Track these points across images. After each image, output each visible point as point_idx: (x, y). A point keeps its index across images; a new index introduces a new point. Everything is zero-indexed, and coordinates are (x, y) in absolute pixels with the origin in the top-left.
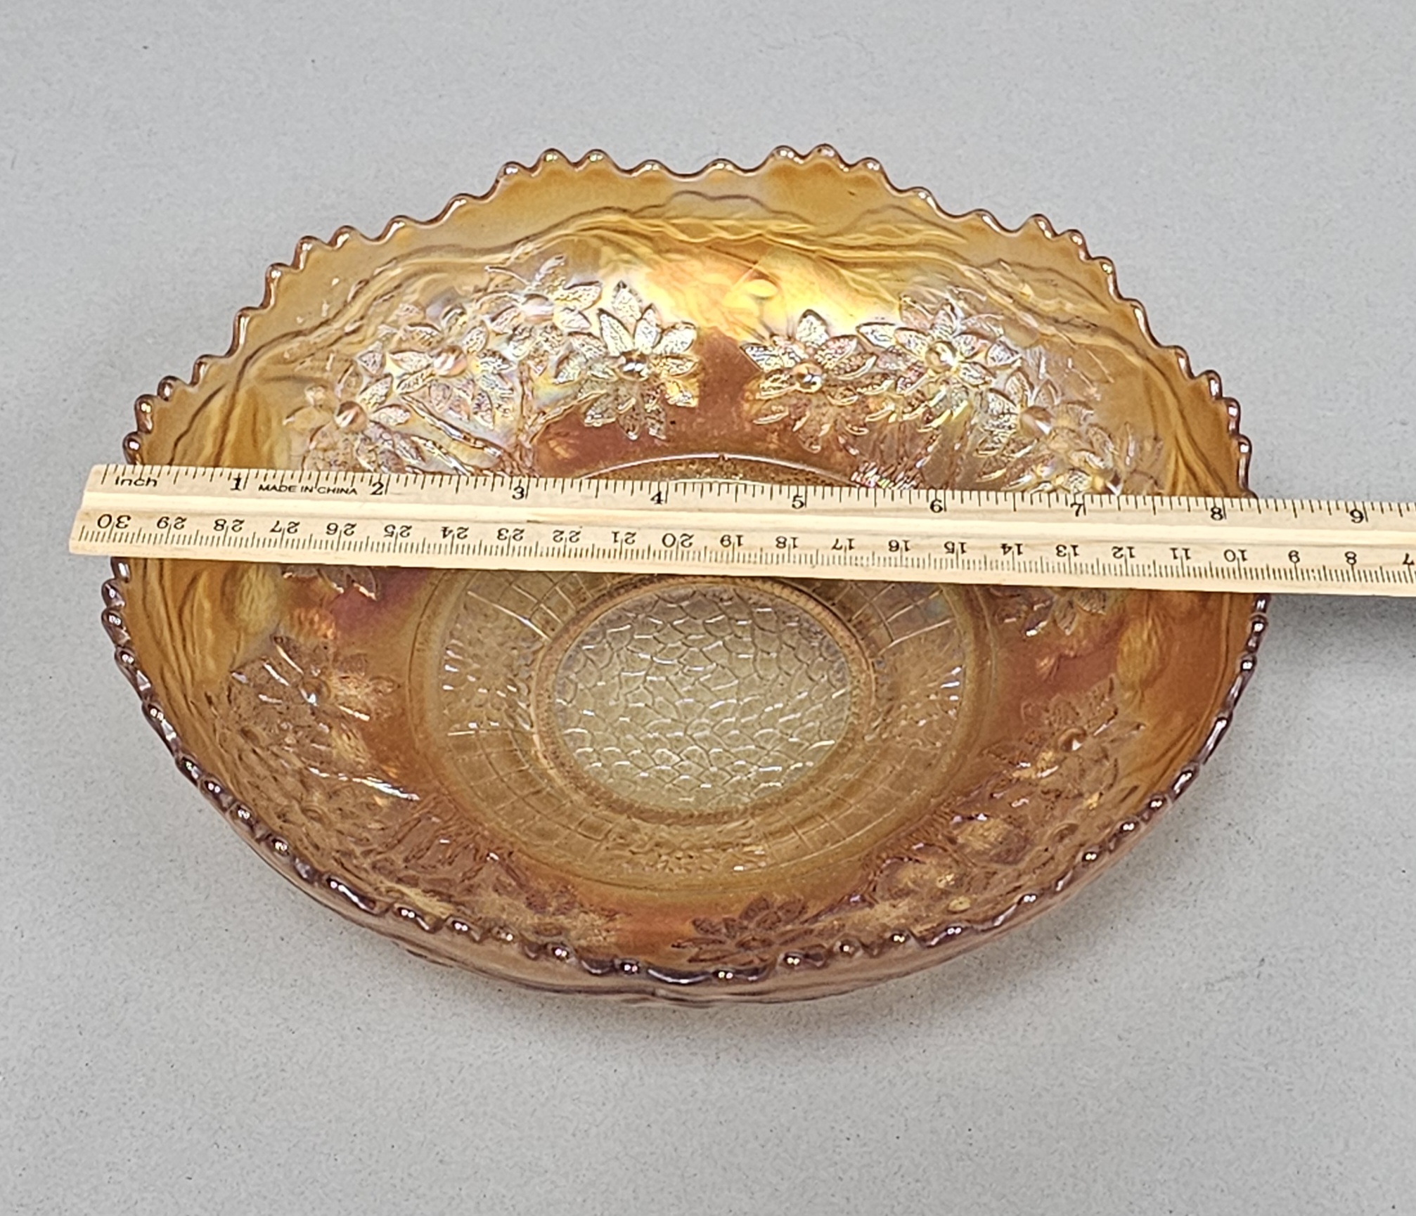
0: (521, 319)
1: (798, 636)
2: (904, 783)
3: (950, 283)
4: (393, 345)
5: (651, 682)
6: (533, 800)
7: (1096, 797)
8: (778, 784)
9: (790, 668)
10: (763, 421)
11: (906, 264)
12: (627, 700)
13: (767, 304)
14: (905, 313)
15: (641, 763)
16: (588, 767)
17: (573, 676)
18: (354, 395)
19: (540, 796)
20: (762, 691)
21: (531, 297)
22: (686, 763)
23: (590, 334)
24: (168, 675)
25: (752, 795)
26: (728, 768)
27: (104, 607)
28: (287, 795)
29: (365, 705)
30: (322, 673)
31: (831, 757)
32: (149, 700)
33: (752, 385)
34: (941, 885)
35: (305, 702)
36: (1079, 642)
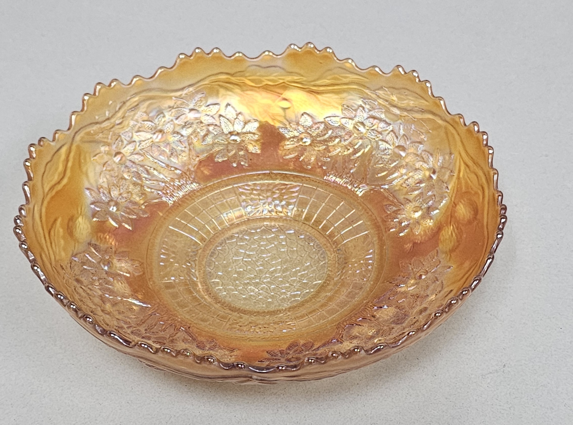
0: (188, 119)
1: (304, 241)
2: (351, 295)
3: (362, 98)
4: (136, 128)
5: (246, 261)
6: (198, 307)
7: (434, 296)
8: (299, 299)
9: (302, 254)
10: (287, 157)
11: (344, 91)
12: (236, 268)
13: (287, 110)
14: (344, 112)
15: (242, 292)
16: (220, 294)
17: (213, 260)
18: (120, 149)
19: (201, 305)
20: (291, 263)
21: (191, 110)
22: (261, 292)
23: (216, 125)
24: (43, 256)
25: (288, 303)
26: (278, 293)
27: (15, 225)
28: (95, 305)
29: (128, 270)
30: (110, 258)
31: (321, 288)
32: (34, 263)
33: (282, 144)
34: (371, 334)
35: (103, 269)
36: (421, 237)
